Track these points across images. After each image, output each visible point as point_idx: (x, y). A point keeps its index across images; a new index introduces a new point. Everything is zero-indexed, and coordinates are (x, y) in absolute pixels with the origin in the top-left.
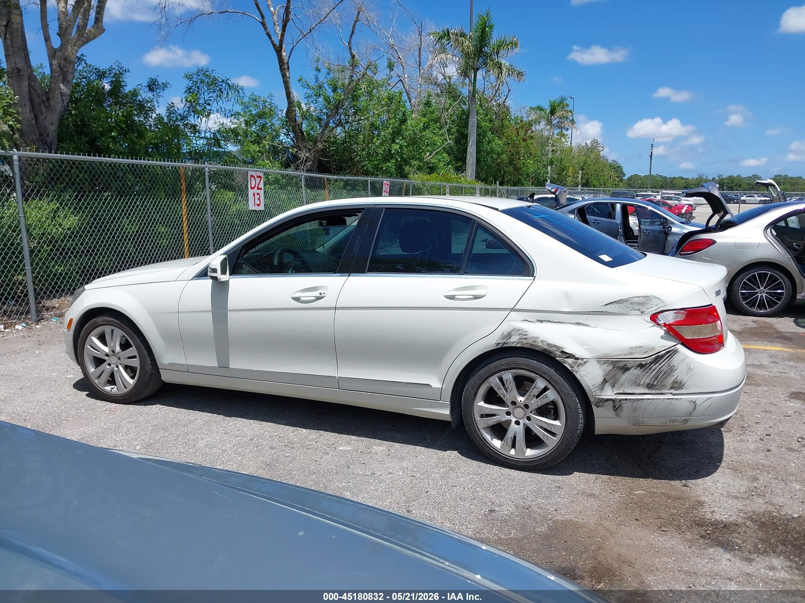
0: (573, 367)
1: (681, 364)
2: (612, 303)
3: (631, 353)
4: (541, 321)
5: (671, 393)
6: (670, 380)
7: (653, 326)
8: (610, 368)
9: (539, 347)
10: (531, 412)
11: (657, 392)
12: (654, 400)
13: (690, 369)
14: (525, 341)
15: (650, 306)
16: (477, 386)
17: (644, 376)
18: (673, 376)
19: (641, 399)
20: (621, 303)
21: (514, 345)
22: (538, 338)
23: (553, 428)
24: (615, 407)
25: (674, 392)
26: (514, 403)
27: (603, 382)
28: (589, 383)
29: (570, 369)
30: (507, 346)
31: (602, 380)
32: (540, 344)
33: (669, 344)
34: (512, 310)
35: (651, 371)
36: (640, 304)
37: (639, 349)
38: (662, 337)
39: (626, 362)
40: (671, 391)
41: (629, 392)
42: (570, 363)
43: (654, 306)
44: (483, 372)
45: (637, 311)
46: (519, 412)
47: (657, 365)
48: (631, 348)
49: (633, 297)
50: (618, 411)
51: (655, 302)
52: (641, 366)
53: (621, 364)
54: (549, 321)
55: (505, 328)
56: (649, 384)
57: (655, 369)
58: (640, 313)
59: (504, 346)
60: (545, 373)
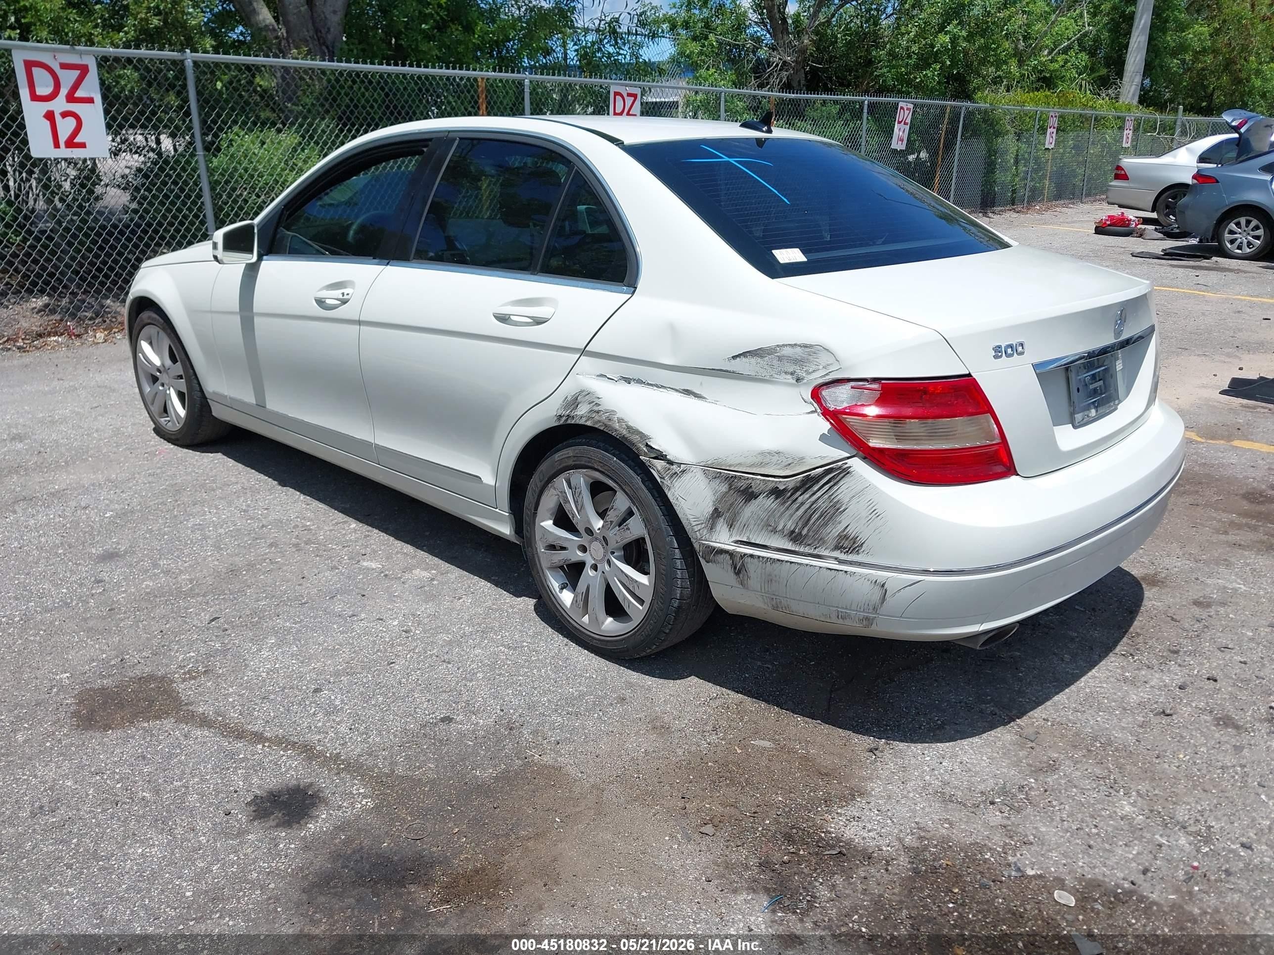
0: (663, 478)
1: (854, 501)
2: (744, 354)
3: (761, 465)
4: (628, 381)
5: (836, 559)
6: (833, 532)
7: (812, 412)
8: (724, 488)
9: (616, 430)
10: (613, 553)
11: (807, 550)
12: (802, 568)
13: (874, 513)
14: (597, 418)
15: (814, 367)
16: (537, 491)
17: (782, 514)
18: (840, 523)
19: (778, 560)
20: (762, 357)
21: (582, 422)
22: (613, 412)
23: (636, 587)
24: (735, 568)
25: (843, 556)
26: (589, 531)
27: (712, 514)
28: (688, 512)
29: (659, 480)
30: (573, 422)
31: (711, 509)
32: (617, 426)
33: (833, 453)
34: (583, 352)
35: (795, 506)
36: (797, 361)
37: (776, 458)
38: (823, 438)
39: (750, 481)
40: (837, 554)
41: (757, 542)
42: (659, 468)
43: (821, 367)
44: (544, 467)
45: (789, 377)
46: (597, 549)
47: (806, 496)
48: (762, 453)
49: (784, 345)
50: (741, 575)
51: (824, 359)
52: (777, 493)
53: (743, 484)
54: (640, 382)
55: (569, 389)
56: (793, 532)
57: (802, 504)
58: (794, 381)
59: (569, 422)
60: (626, 484)
